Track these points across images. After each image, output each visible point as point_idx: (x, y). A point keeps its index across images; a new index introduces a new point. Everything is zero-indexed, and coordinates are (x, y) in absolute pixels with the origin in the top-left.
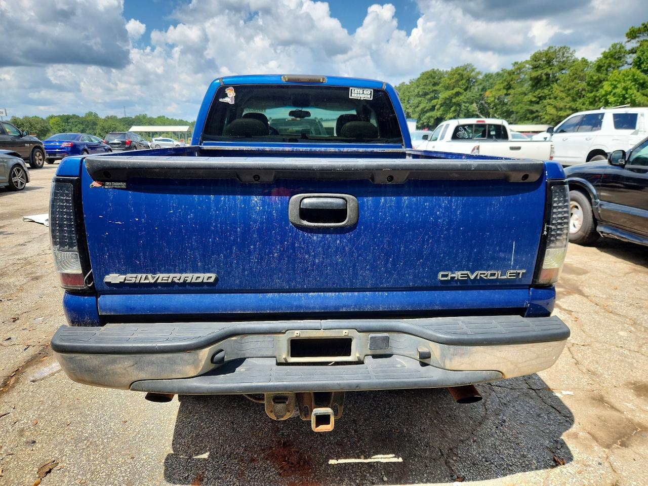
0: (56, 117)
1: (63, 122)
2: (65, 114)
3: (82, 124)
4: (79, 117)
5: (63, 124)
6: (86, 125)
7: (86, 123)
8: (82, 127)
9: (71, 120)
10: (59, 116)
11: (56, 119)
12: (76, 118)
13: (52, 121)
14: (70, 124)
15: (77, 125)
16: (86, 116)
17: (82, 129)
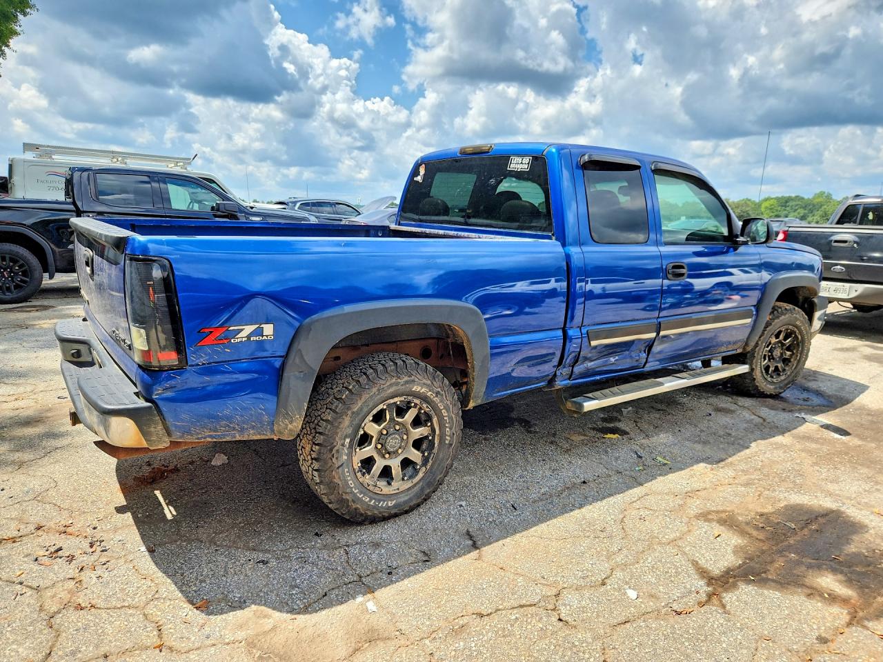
0: (772, 199)
1: (779, 206)
2: (785, 195)
3: (805, 208)
4: (803, 198)
5: (779, 208)
6: (810, 209)
7: (811, 206)
8: (802, 212)
9: (790, 204)
10: (777, 197)
11: (772, 202)
12: (799, 200)
13: (767, 204)
14: (788, 209)
15: (796, 210)
16: (814, 198)
17: (802, 215)
